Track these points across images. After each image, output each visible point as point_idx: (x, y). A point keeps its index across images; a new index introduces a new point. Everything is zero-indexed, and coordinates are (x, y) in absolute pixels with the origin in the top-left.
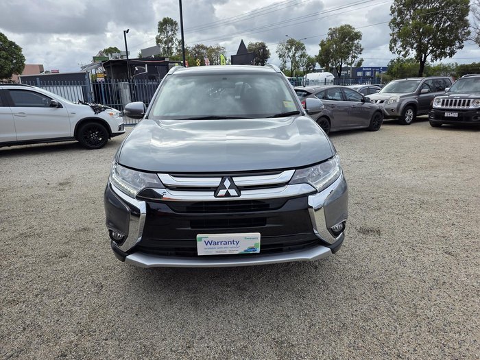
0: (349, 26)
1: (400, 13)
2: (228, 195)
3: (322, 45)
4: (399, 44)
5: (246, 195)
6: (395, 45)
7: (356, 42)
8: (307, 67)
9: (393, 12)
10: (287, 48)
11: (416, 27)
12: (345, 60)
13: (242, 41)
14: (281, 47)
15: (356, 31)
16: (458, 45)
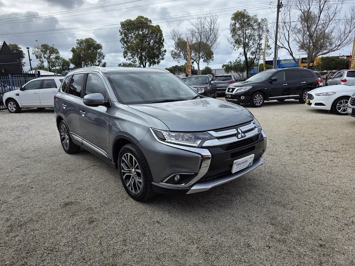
0: (91, 39)
1: (126, 35)
2: (242, 137)
3: (73, 51)
4: (129, 54)
5: (248, 135)
6: (127, 55)
7: (98, 51)
8: (63, 66)
9: (121, 34)
10: (42, 51)
11: (138, 44)
12: (93, 63)
13: (4, 42)
14: (36, 50)
15: (97, 43)
16: (161, 57)
